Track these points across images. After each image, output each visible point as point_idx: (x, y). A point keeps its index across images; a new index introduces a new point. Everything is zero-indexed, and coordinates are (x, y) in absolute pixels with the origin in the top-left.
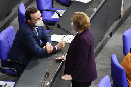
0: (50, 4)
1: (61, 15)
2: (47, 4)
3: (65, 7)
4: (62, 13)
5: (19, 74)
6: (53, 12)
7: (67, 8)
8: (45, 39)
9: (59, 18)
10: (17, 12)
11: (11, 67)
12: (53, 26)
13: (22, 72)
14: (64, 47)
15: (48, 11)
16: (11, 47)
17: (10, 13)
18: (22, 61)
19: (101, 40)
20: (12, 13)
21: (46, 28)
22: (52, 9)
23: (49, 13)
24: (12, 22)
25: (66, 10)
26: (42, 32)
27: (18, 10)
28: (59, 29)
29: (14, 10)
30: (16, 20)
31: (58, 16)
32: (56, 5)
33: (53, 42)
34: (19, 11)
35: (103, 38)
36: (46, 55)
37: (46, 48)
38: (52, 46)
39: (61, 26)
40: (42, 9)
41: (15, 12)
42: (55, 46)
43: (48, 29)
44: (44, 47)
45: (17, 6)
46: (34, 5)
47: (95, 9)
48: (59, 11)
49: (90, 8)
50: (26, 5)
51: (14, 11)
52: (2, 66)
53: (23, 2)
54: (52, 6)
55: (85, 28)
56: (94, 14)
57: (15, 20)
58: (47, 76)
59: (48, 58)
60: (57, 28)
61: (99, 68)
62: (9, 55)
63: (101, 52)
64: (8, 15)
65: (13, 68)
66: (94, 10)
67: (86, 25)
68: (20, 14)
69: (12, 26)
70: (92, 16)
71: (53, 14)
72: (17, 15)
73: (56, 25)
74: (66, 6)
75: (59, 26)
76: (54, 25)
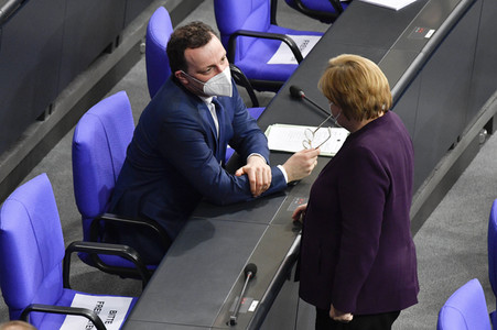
0: (265, 9)
1: (304, 54)
2: (251, 13)
3: (318, 22)
4: (307, 43)
5: (148, 267)
6: (274, 40)
7: (325, 27)
8: (244, 143)
9: (296, 63)
10: (140, 42)
12: (274, 94)
13: (157, 263)
14: (312, 168)
15: (256, 36)
16: (118, 168)
17: (117, 46)
18: (159, 220)
19: (452, 148)
20: (126, 44)
21: (248, 99)
22: (270, 31)
23: (260, 46)
24: (124, 79)
25: (323, 35)
26: (235, 116)
27: (145, 33)
28: (299, 106)
29: (132, 34)
30: (140, 69)
31: (293, 56)
32: (286, 16)
33: (272, 151)
34: (149, 38)
35: (458, 141)
36: (246, 198)
37: (246, 174)
38: (268, 167)
39: (303, 93)
40: (233, 31)
41: (136, 42)
42: (279, 166)
43: (255, 103)
44: (240, 172)
45: (144, 17)
46: (205, 16)
47: (432, 31)
48: (298, 40)
49: (411, 28)
50: (176, 17)
51: (131, 38)
52: (85, 240)
53: (165, 3)
54: (273, 21)
56: (426, 48)
57: (133, 70)
58: (251, 278)
59: (255, 210)
60: (288, 103)
61: (445, 250)
62: (110, 200)
63: (452, 191)
64: (108, 50)
65: (126, 247)
66: (428, 36)
68: (152, 49)
69: (124, 93)
70: (421, 55)
71: (275, 48)
72: (144, 50)
73: (285, 90)
74: (322, 21)
75: (295, 95)
76: (276, 89)
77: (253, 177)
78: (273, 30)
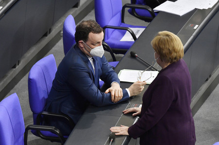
0: (119, 16)
1: (137, 37)
2: (113, 17)
3: (144, 21)
4: (139, 32)
5: (64, 137)
6: (123, 30)
7: (147, 24)
9: (133, 40)
10: (61, 31)
11: (50, 125)
12: (123, 55)
13: (68, 135)
15: (115, 28)
16: (49, 90)
17: (50, 33)
18: (69, 115)
19: (207, 80)
20: (54, 33)
21: (111, 58)
22: (121, 26)
23: (117, 32)
24: (53, 48)
25: (146, 28)
27: (62, 27)
28: (134, 61)
29: (57, 27)
30: (60, 44)
31: (132, 37)
32: (129, 19)
34: (64, 29)
35: (210, 76)
37: (110, 92)
39: (136, 55)
40: (104, 26)
41: (58, 31)
43: (114, 60)
44: (107, 91)
45: (62, 20)
46: (91, 17)
47: (197, 26)
48: (134, 30)
49: (188, 24)
50: (77, 19)
51: (56, 30)
52: (34, 124)
53: (72, 13)
54: (122, 21)
55: (172, 59)
56: (194, 34)
57: (57, 44)
58: (112, 141)
59: (113, 110)
60: (130, 59)
61: (204, 128)
62: (46, 105)
63: (207, 100)
64: (46, 35)
65: (54, 127)
66: (195, 28)
67: (174, 55)
68: (66, 34)
69: (53, 55)
70: (192, 37)
71: (124, 34)
72: (62, 35)
73: (128, 53)
74: (146, 21)
75: (133, 56)
76: (124, 53)
77: (113, 94)
78: (122, 26)
